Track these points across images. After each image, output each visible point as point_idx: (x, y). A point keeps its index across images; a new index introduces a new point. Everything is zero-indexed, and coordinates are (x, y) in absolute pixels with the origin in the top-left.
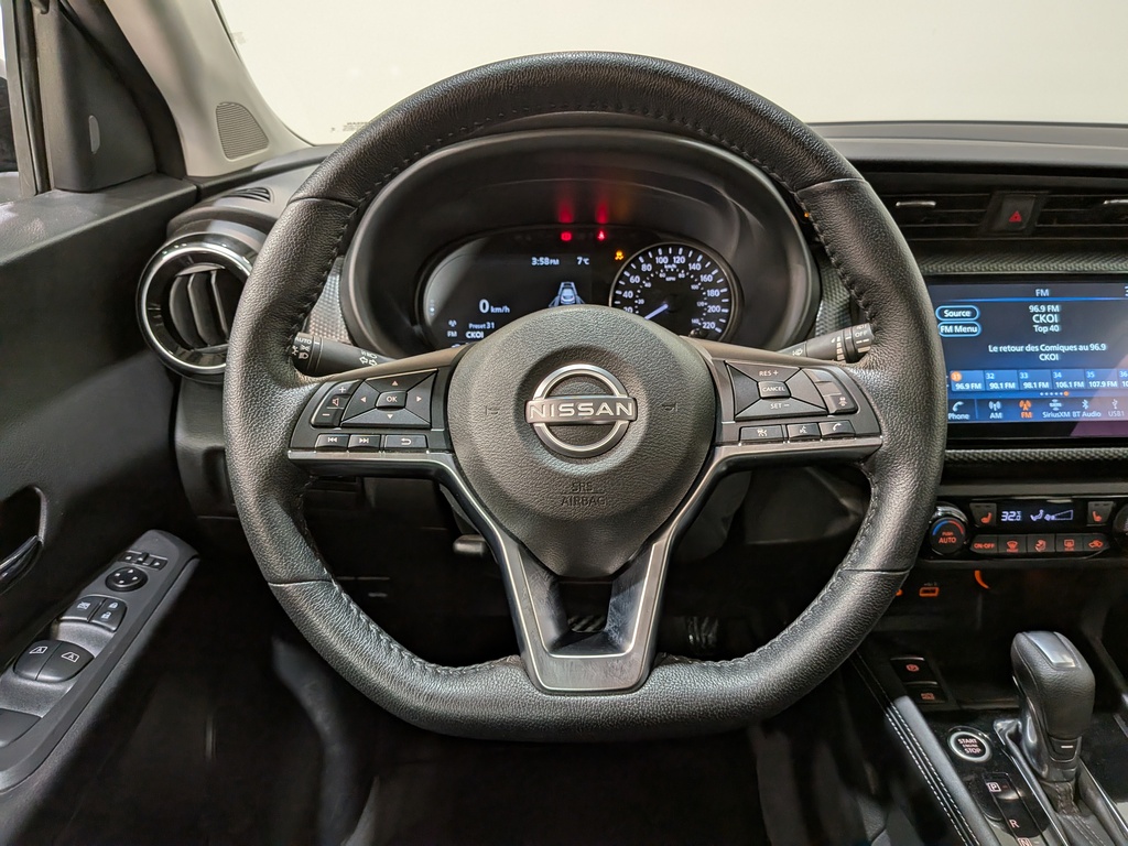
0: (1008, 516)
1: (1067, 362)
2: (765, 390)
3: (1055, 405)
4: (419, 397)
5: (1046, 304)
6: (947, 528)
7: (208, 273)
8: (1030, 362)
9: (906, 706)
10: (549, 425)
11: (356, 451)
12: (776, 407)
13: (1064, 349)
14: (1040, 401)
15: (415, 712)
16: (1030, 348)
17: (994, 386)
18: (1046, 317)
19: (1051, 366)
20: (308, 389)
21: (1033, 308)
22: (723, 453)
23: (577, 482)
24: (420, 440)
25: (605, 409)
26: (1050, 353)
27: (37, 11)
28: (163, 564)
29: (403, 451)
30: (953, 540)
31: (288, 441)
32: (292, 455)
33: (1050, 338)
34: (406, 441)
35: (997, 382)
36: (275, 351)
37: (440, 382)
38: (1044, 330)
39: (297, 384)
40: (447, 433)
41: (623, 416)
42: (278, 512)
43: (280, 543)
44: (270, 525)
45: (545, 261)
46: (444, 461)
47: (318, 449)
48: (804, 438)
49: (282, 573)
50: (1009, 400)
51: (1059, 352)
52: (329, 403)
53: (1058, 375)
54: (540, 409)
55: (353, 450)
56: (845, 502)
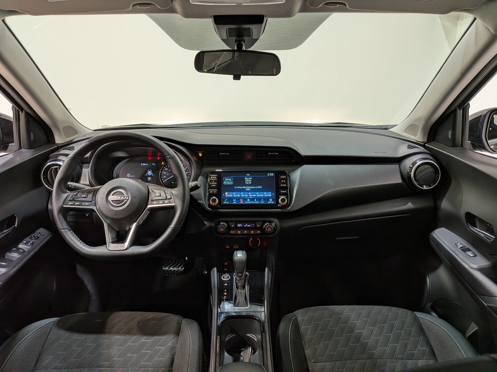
0: (239, 225)
1: (252, 190)
2: (157, 195)
3: (248, 200)
4: (90, 196)
5: (249, 177)
6: (222, 227)
7: (57, 168)
8: (244, 190)
9: (215, 269)
10: (112, 201)
11: (77, 205)
12: (158, 198)
13: (252, 187)
14: (245, 199)
15: (84, 254)
16: (244, 187)
17: (235, 196)
18: (248, 180)
19: (248, 191)
20: (68, 194)
21: (246, 178)
22: (149, 206)
23: (117, 211)
24: (90, 203)
25: (123, 198)
26: (248, 188)
27: (20, 112)
28: (43, 235)
29: (86, 206)
30: (223, 230)
31: (63, 204)
32: (64, 206)
33: (249, 185)
34: (87, 204)
35: (235, 195)
36: (63, 186)
37: (95, 192)
38: (248, 183)
39: (66, 193)
40: (95, 202)
41: (126, 199)
42: (61, 216)
43: (61, 222)
44: (59, 219)
45: (144, 164)
46: (94, 208)
47: (69, 205)
48: (161, 204)
49: (61, 228)
50: (238, 199)
51: (251, 188)
52: (72, 196)
53: (250, 193)
54: (111, 198)
55: (76, 205)
56: (205, 222)
